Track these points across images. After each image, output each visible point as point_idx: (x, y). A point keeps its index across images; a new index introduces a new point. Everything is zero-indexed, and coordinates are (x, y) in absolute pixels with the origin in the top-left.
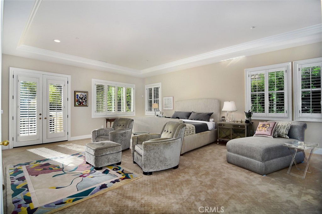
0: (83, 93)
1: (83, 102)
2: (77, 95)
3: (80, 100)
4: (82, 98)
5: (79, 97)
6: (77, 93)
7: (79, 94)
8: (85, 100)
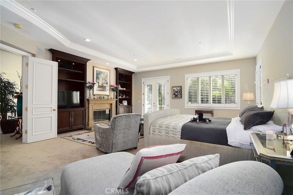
0: (178, 88)
1: (178, 95)
2: (174, 90)
3: (176, 93)
4: (178, 91)
5: (175, 91)
6: (174, 88)
7: (175, 88)
8: (179, 93)
